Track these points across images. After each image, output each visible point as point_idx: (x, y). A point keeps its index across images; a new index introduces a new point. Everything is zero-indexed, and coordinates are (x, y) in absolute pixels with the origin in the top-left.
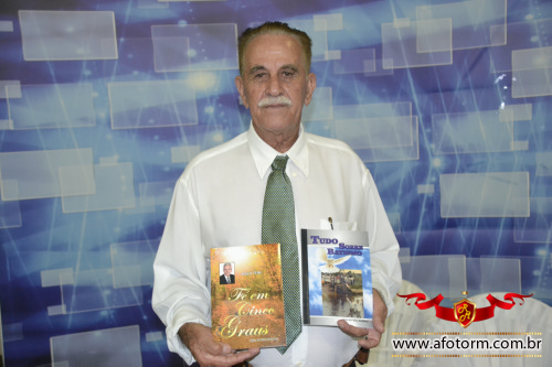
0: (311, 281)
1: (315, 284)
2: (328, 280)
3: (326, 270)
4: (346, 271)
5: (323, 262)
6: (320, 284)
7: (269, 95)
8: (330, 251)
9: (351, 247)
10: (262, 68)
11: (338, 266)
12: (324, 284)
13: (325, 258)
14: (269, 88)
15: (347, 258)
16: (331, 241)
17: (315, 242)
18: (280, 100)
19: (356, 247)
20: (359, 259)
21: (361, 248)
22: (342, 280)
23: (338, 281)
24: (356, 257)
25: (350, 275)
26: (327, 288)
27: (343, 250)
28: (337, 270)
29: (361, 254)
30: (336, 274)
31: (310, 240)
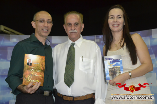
0: (106, 71)
1: (107, 71)
2: (111, 70)
3: (110, 67)
4: (115, 67)
5: (109, 65)
6: (108, 71)
7: (72, 30)
8: (111, 62)
9: (117, 60)
10: (70, 23)
11: (113, 66)
12: (110, 71)
13: (109, 64)
14: (71, 28)
15: (116, 63)
16: (111, 59)
17: (106, 60)
18: (74, 31)
19: (118, 60)
20: (119, 63)
21: (119, 60)
22: (115, 70)
23: (113, 70)
24: (118, 62)
25: (116, 68)
26: (110, 72)
27: (114, 61)
28: (113, 67)
29: (119, 62)
30: (113, 68)
31: (105, 59)
